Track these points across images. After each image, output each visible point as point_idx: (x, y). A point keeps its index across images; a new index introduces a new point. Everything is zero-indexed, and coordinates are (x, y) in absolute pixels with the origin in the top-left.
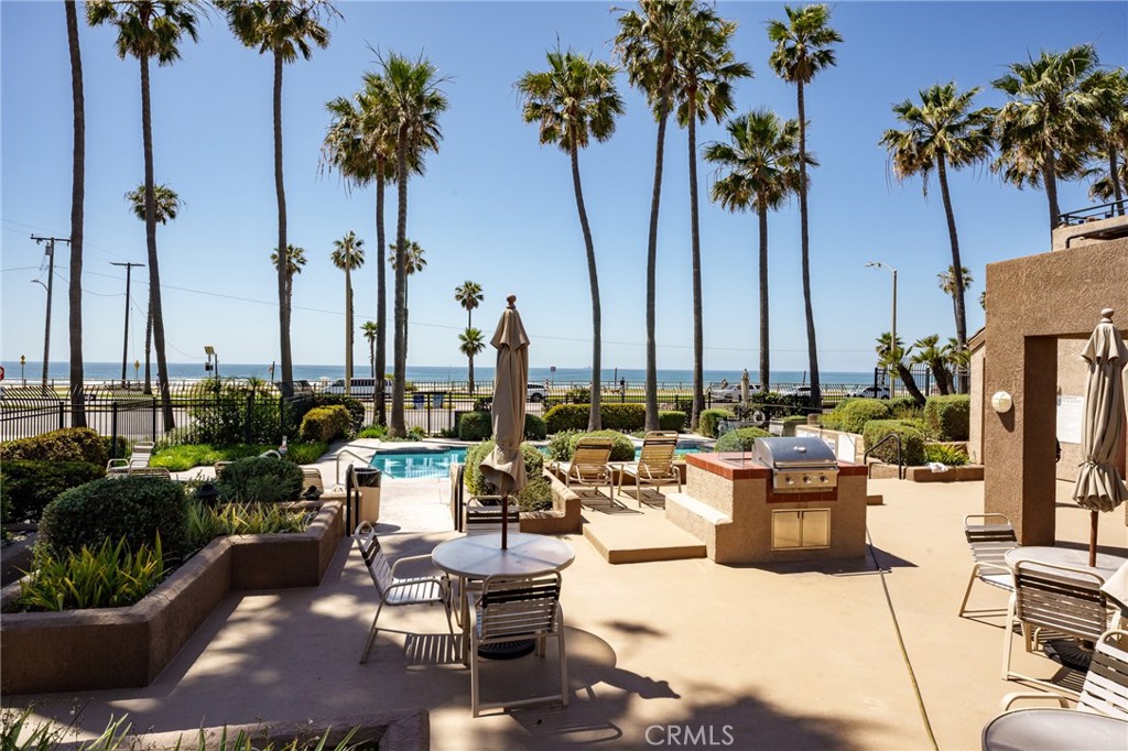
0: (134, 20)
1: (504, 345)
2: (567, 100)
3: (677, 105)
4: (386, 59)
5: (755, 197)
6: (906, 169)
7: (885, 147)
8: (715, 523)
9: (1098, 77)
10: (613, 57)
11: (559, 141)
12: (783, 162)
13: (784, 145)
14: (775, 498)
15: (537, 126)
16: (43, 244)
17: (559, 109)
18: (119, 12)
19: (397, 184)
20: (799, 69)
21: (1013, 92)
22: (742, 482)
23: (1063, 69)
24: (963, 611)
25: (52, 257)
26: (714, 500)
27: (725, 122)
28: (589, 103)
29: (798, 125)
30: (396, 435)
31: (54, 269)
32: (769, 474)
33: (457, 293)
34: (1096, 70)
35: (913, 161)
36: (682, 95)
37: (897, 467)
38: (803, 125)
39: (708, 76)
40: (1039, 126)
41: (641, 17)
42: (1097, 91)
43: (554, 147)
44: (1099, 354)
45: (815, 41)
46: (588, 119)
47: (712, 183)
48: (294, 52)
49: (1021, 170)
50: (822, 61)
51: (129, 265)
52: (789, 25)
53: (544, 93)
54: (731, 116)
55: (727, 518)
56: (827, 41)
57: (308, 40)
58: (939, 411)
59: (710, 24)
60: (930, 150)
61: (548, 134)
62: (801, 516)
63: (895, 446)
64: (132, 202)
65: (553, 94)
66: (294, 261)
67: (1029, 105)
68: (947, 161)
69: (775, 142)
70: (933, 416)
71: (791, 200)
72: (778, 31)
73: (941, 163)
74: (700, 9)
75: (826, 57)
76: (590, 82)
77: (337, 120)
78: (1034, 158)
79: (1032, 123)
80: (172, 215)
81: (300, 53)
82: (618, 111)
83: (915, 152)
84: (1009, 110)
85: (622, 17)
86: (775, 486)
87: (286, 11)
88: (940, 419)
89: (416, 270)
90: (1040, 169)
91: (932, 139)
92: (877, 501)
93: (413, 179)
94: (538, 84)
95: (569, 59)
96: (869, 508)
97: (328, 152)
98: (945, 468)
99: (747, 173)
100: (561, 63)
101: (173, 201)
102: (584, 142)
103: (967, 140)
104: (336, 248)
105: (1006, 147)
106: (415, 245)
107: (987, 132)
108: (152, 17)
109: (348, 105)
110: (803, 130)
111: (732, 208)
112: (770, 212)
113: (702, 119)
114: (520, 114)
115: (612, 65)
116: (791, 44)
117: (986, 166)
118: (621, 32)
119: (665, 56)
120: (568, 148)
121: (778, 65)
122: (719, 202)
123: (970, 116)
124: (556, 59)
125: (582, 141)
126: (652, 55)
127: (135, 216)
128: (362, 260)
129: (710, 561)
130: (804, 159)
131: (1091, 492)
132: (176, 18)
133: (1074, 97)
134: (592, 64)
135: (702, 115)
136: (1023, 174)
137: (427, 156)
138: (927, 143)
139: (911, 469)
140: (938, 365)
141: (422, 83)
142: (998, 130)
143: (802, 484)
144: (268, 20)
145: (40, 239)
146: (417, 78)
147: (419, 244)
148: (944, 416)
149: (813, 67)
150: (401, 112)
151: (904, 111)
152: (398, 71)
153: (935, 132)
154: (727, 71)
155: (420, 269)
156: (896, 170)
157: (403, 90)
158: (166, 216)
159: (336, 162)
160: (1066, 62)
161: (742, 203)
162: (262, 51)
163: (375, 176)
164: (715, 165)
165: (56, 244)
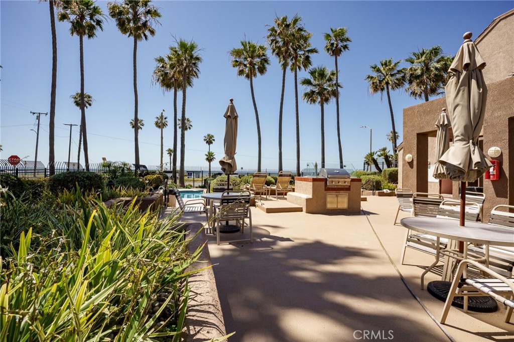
0: (77, 21)
1: (229, 116)
2: (248, 59)
3: (290, 63)
4: (179, 41)
5: (319, 99)
6: (375, 90)
7: (367, 81)
8: (306, 198)
9: (442, 58)
10: (266, 43)
11: (245, 75)
12: (329, 86)
13: (330, 80)
14: (328, 189)
15: (237, 69)
16: (36, 115)
17: (246, 63)
18: (71, 18)
19: (182, 90)
20: (336, 52)
21: (413, 63)
22: (316, 183)
23: (430, 54)
24: (395, 223)
25: (39, 120)
26: (305, 192)
27: (308, 70)
28: (257, 60)
29: (335, 72)
30: (181, 187)
31: (40, 125)
32: (325, 180)
33: (204, 138)
34: (442, 55)
35: (377, 87)
36: (292, 60)
37: (372, 191)
38: (337, 72)
39: (301, 53)
40: (422, 74)
41: (276, 28)
42: (442, 63)
43: (243, 77)
44: (441, 123)
45: (342, 41)
46: (256, 67)
47: (303, 93)
48: (142, 37)
49: (416, 92)
50: (344, 48)
51: (71, 125)
52: (332, 35)
53: (240, 57)
54: (311, 68)
55: (310, 196)
56: (346, 41)
57: (147, 33)
58: (387, 173)
59: (303, 33)
60: (383, 83)
61: (241, 72)
62: (337, 196)
63: (371, 184)
64: (73, 99)
65: (243, 56)
66: (139, 125)
67: (418, 68)
68: (390, 87)
69: (327, 78)
70: (385, 176)
71: (333, 100)
72: (328, 36)
73: (388, 88)
74: (299, 27)
75: (345, 47)
76: (257, 53)
77: (158, 65)
78: (421, 87)
79: (420, 74)
80: (90, 105)
81: (144, 38)
82: (268, 64)
83: (378, 84)
84: (411, 69)
85: (269, 28)
86: (328, 184)
87: (139, 21)
88: (387, 176)
89: (188, 129)
90: (423, 92)
91: (384, 79)
92: (365, 200)
93: (188, 89)
94: (238, 53)
95: (249, 43)
96: (361, 202)
97: (155, 77)
98: (389, 191)
99: (316, 90)
100: (246, 45)
101: (90, 99)
102: (255, 75)
103: (397, 79)
104: (156, 120)
105: (411, 82)
106: (188, 119)
107: (403, 77)
108: (84, 21)
109: (163, 59)
110: (337, 74)
111: (311, 103)
112: (325, 105)
113: (300, 69)
114: (231, 64)
115: (265, 46)
116: (332, 42)
117: (404, 89)
118: (269, 34)
119: (286, 44)
120: (248, 78)
121: (328, 50)
122: (306, 100)
123: (398, 71)
124: (244, 44)
125: (254, 75)
126: (281, 44)
127: (74, 105)
128: (167, 125)
129: (304, 213)
130: (337, 85)
131: (439, 172)
132: (94, 21)
133: (434, 65)
134: (258, 45)
135: (300, 68)
136: (417, 93)
137: (194, 80)
138: (382, 80)
139: (377, 192)
140: (387, 158)
141: (192, 51)
142: (408, 76)
143: (337, 184)
144: (132, 25)
145: (34, 113)
146: (191, 49)
147: (190, 119)
148: (389, 175)
149: (341, 51)
150: (184, 61)
151: (374, 68)
152: (183, 45)
153: (385, 77)
154: (309, 51)
155: (190, 128)
156: (371, 90)
157: (185, 54)
158: (87, 105)
159: (158, 80)
160: (431, 52)
161: (314, 101)
162: (129, 36)
163: (173, 88)
164: (305, 86)
165: (41, 115)
